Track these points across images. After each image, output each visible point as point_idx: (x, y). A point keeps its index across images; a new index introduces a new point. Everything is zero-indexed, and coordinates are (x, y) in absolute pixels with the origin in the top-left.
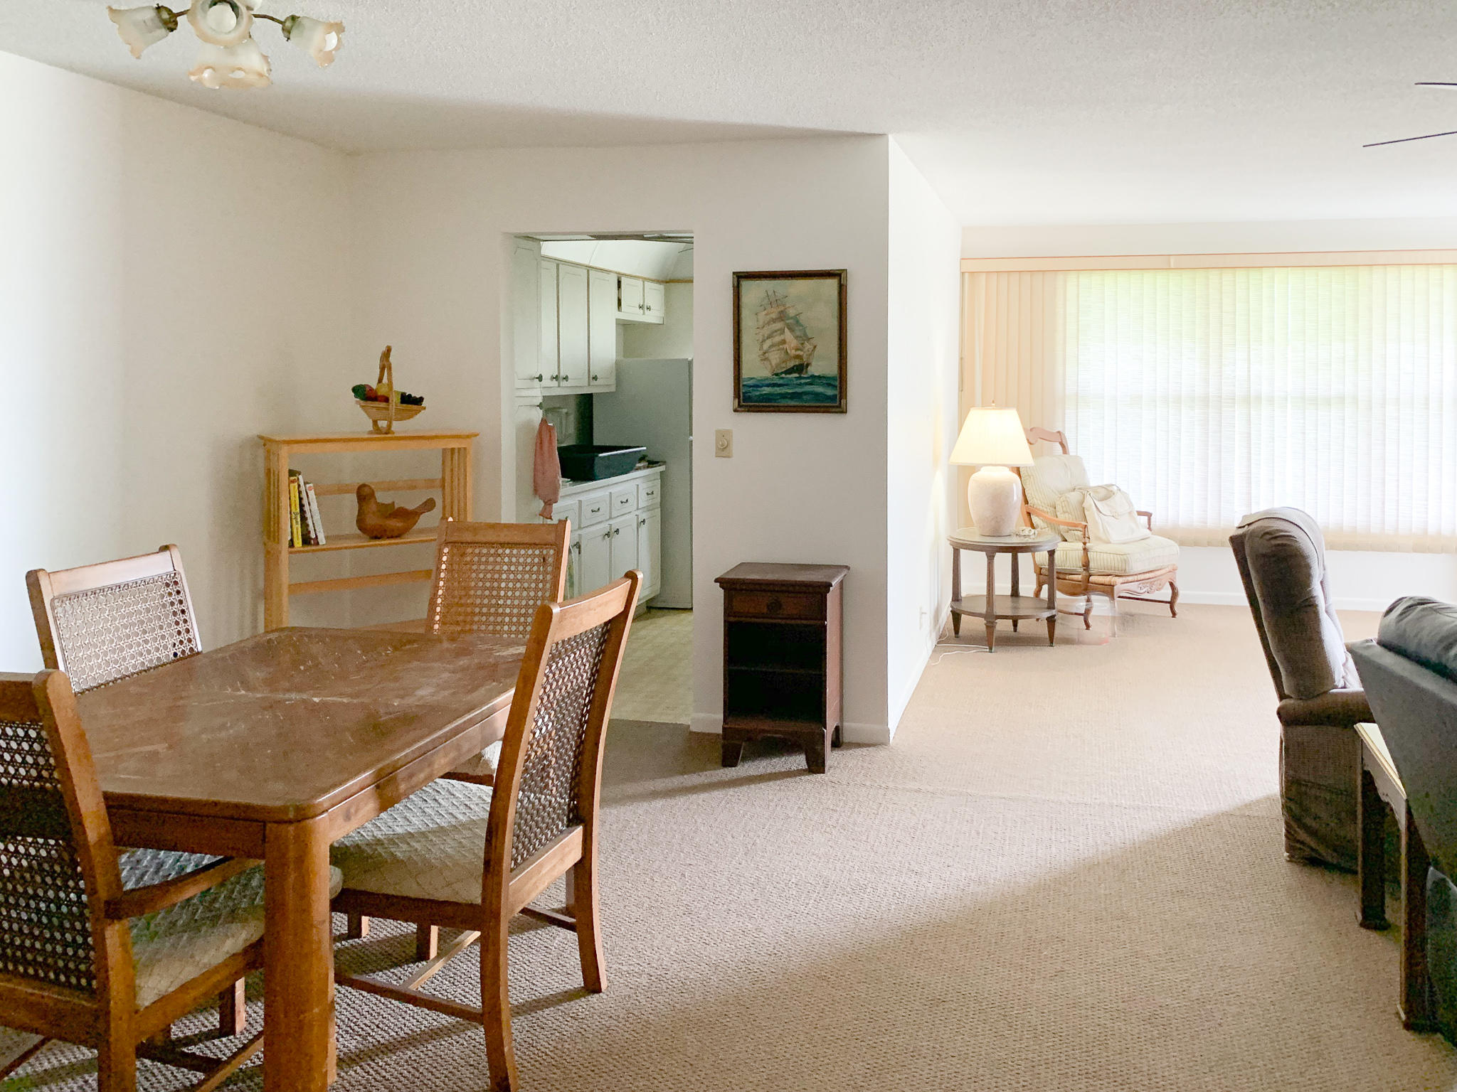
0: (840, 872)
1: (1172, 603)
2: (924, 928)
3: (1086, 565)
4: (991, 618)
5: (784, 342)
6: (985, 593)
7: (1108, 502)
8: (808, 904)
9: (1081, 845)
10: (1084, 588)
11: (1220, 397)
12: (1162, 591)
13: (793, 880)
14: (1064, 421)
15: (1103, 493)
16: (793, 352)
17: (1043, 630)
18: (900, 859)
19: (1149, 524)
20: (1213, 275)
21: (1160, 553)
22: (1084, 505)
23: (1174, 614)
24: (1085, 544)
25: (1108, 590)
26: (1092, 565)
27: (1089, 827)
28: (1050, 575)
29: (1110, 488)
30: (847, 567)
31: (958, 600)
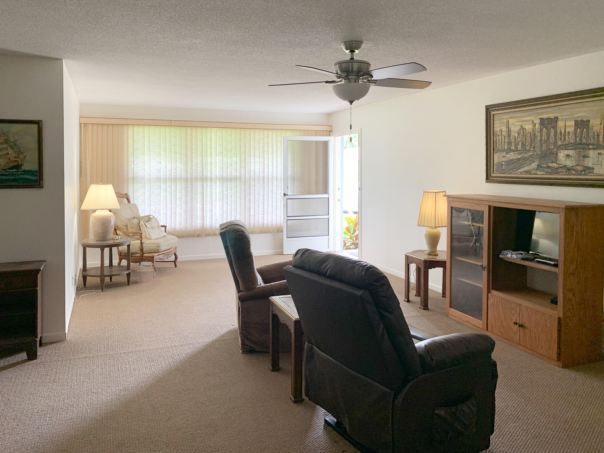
0: (58, 402)
1: (175, 262)
2: (106, 416)
3: (142, 250)
4: (102, 277)
5: (8, 154)
6: (100, 266)
7: (149, 222)
8: (46, 420)
9: (164, 365)
10: (141, 259)
11: (192, 178)
12: (172, 257)
13: (35, 411)
14: (128, 189)
15: (147, 219)
16: (13, 159)
17: (126, 280)
18: (85, 389)
19: (165, 230)
20: (189, 129)
21: (172, 241)
22: (140, 224)
23: (176, 266)
24: (141, 241)
25: (151, 259)
26: (144, 249)
27: (165, 357)
28: (127, 255)
29: (150, 217)
30: (45, 261)
31: (86, 271)
